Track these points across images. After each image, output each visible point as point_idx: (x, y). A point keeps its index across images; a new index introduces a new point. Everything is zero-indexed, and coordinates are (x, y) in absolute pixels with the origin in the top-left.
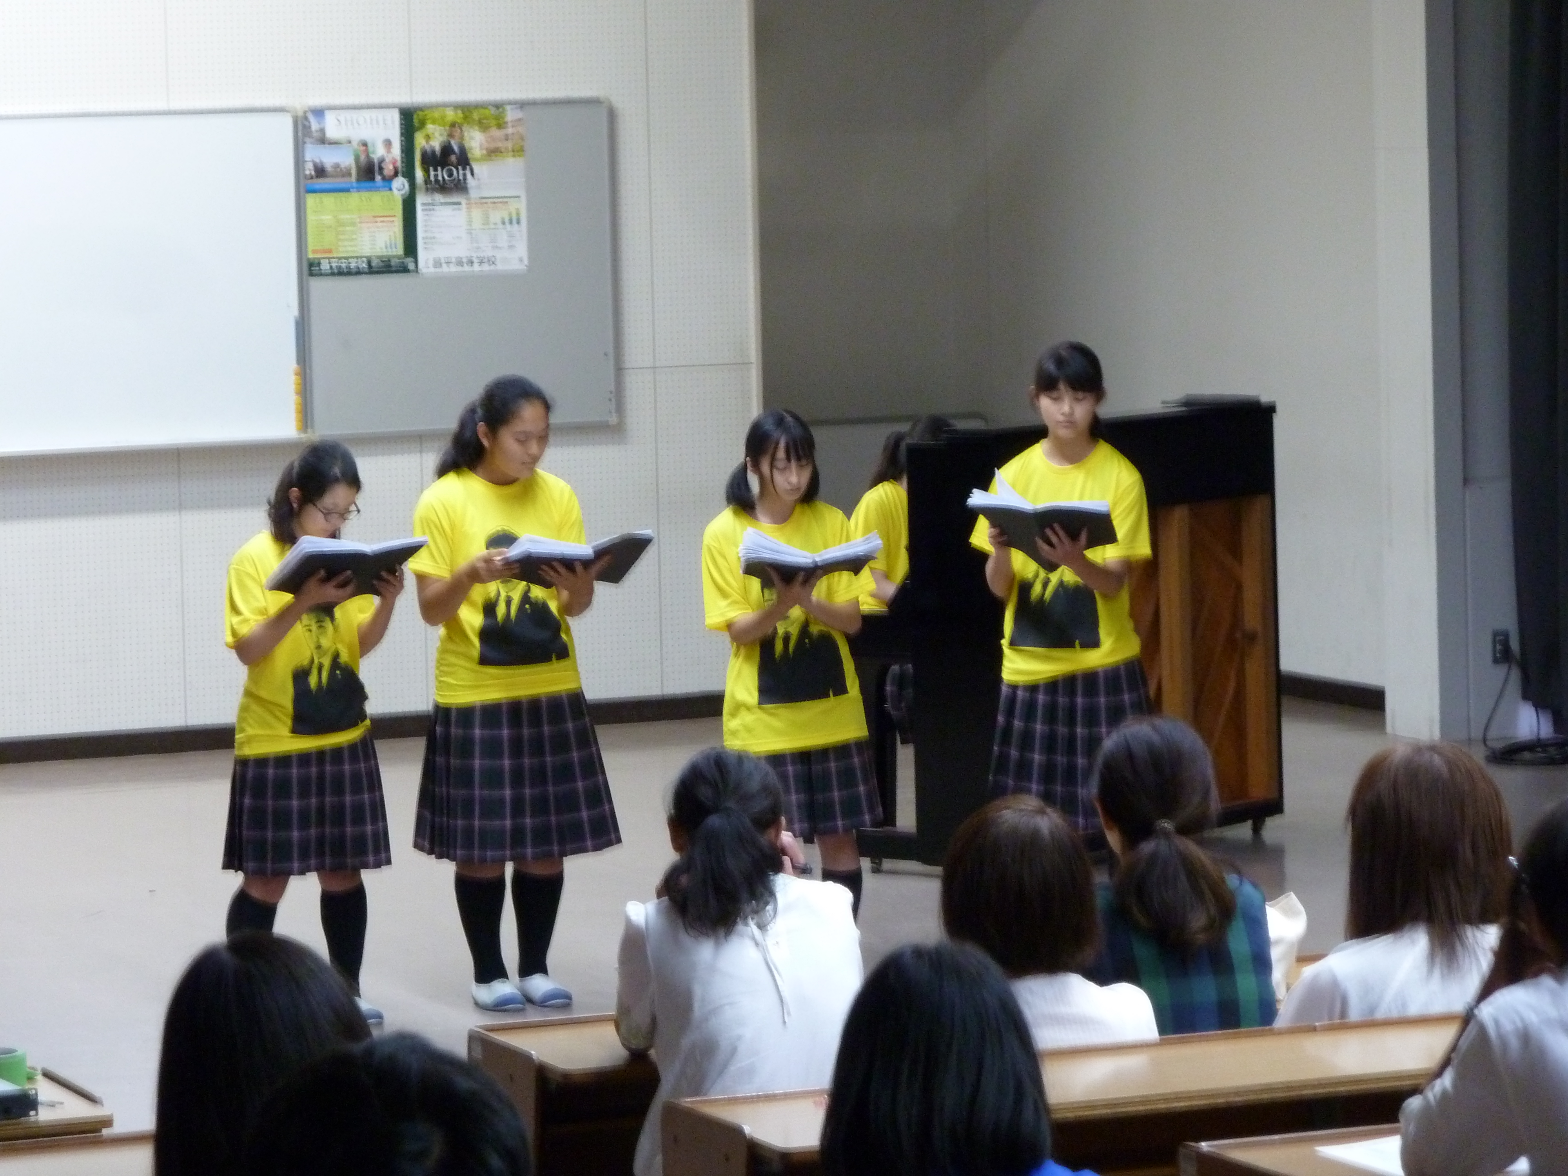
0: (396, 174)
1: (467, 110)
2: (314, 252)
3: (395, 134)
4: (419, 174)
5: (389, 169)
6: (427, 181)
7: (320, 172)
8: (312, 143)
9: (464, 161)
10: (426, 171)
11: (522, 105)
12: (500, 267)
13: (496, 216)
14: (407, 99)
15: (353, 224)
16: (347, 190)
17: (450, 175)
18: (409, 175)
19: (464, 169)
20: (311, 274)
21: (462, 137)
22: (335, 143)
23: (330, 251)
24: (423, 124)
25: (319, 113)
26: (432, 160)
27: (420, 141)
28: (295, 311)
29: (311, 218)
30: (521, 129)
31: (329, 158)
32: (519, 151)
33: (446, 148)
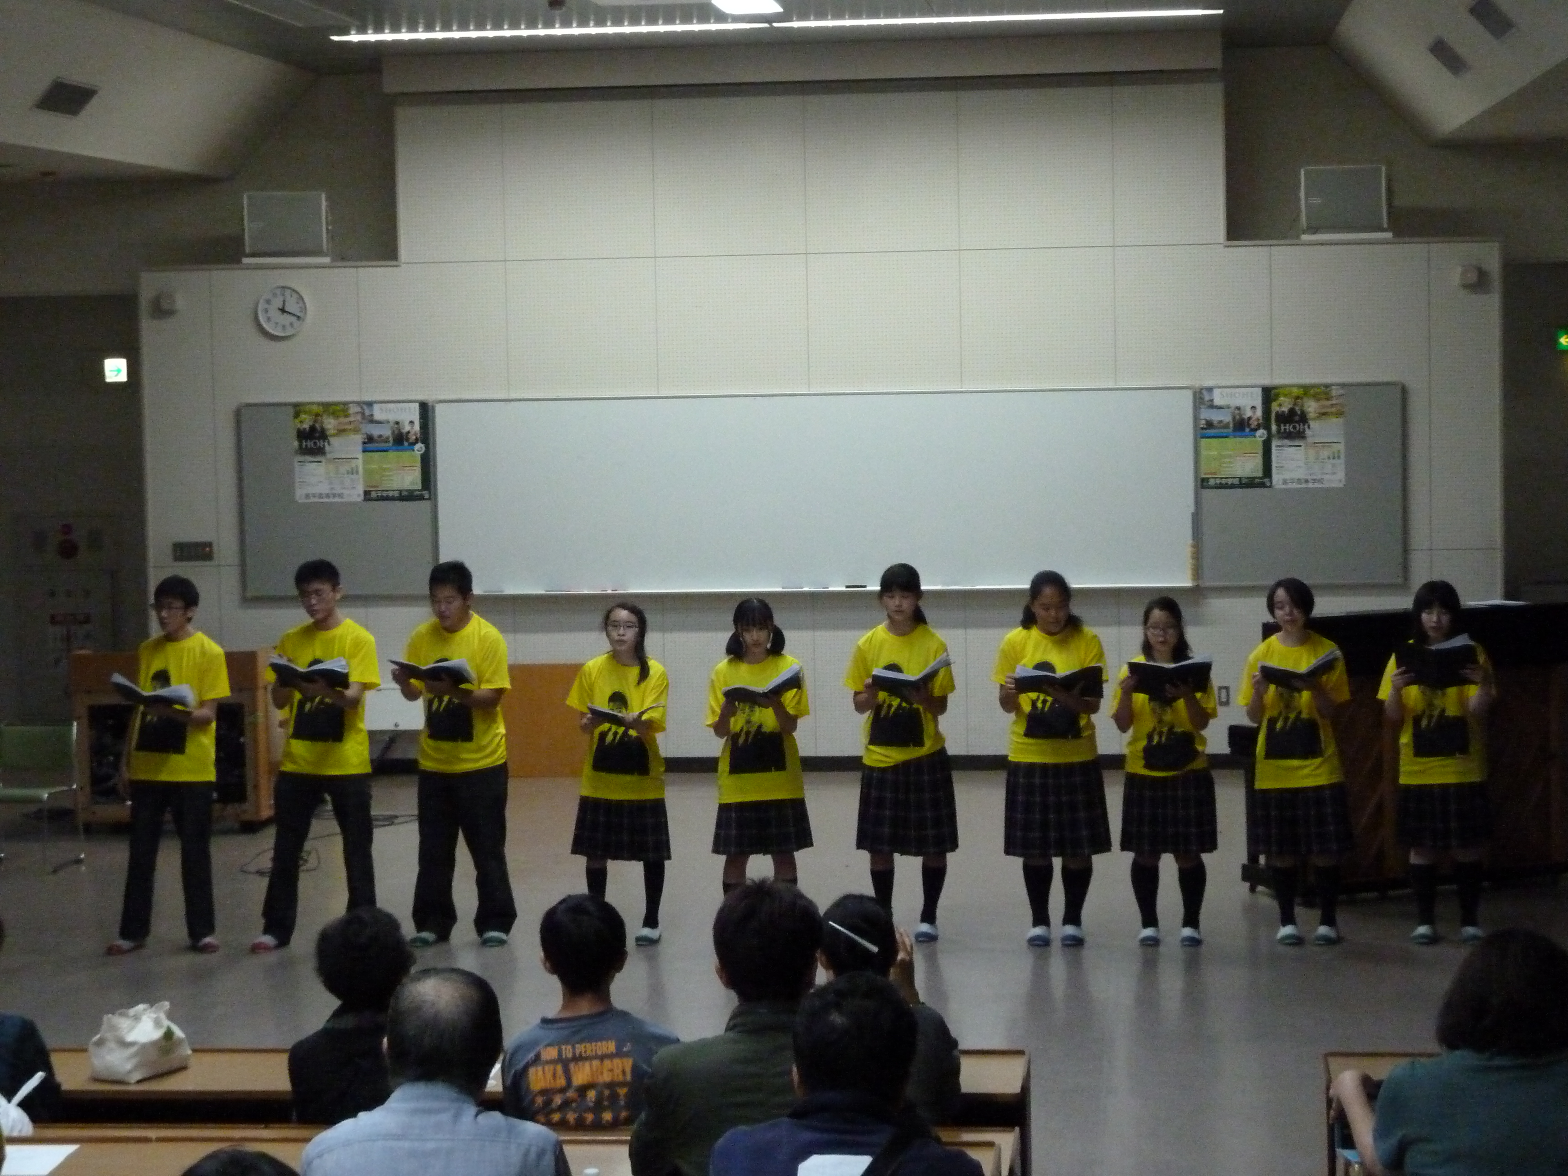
0: (1259, 427)
1: (1307, 390)
2: (1205, 474)
3: (1258, 402)
4: (1274, 428)
5: (1254, 424)
6: (1279, 431)
7: (1210, 425)
8: (1205, 408)
9: (1304, 419)
10: (1279, 426)
11: (1343, 385)
12: (1326, 485)
13: (1325, 453)
14: (1267, 382)
15: (1230, 456)
16: (1226, 437)
17: (1294, 427)
19: (1304, 425)
20: (1203, 487)
21: (1302, 406)
22: (1220, 408)
23: (1215, 473)
25: (1210, 390)
26: (1283, 419)
27: (1275, 407)
28: (1192, 509)
29: (1204, 453)
30: (1341, 400)
31: (1216, 416)
32: (1339, 414)
33: (1292, 411)
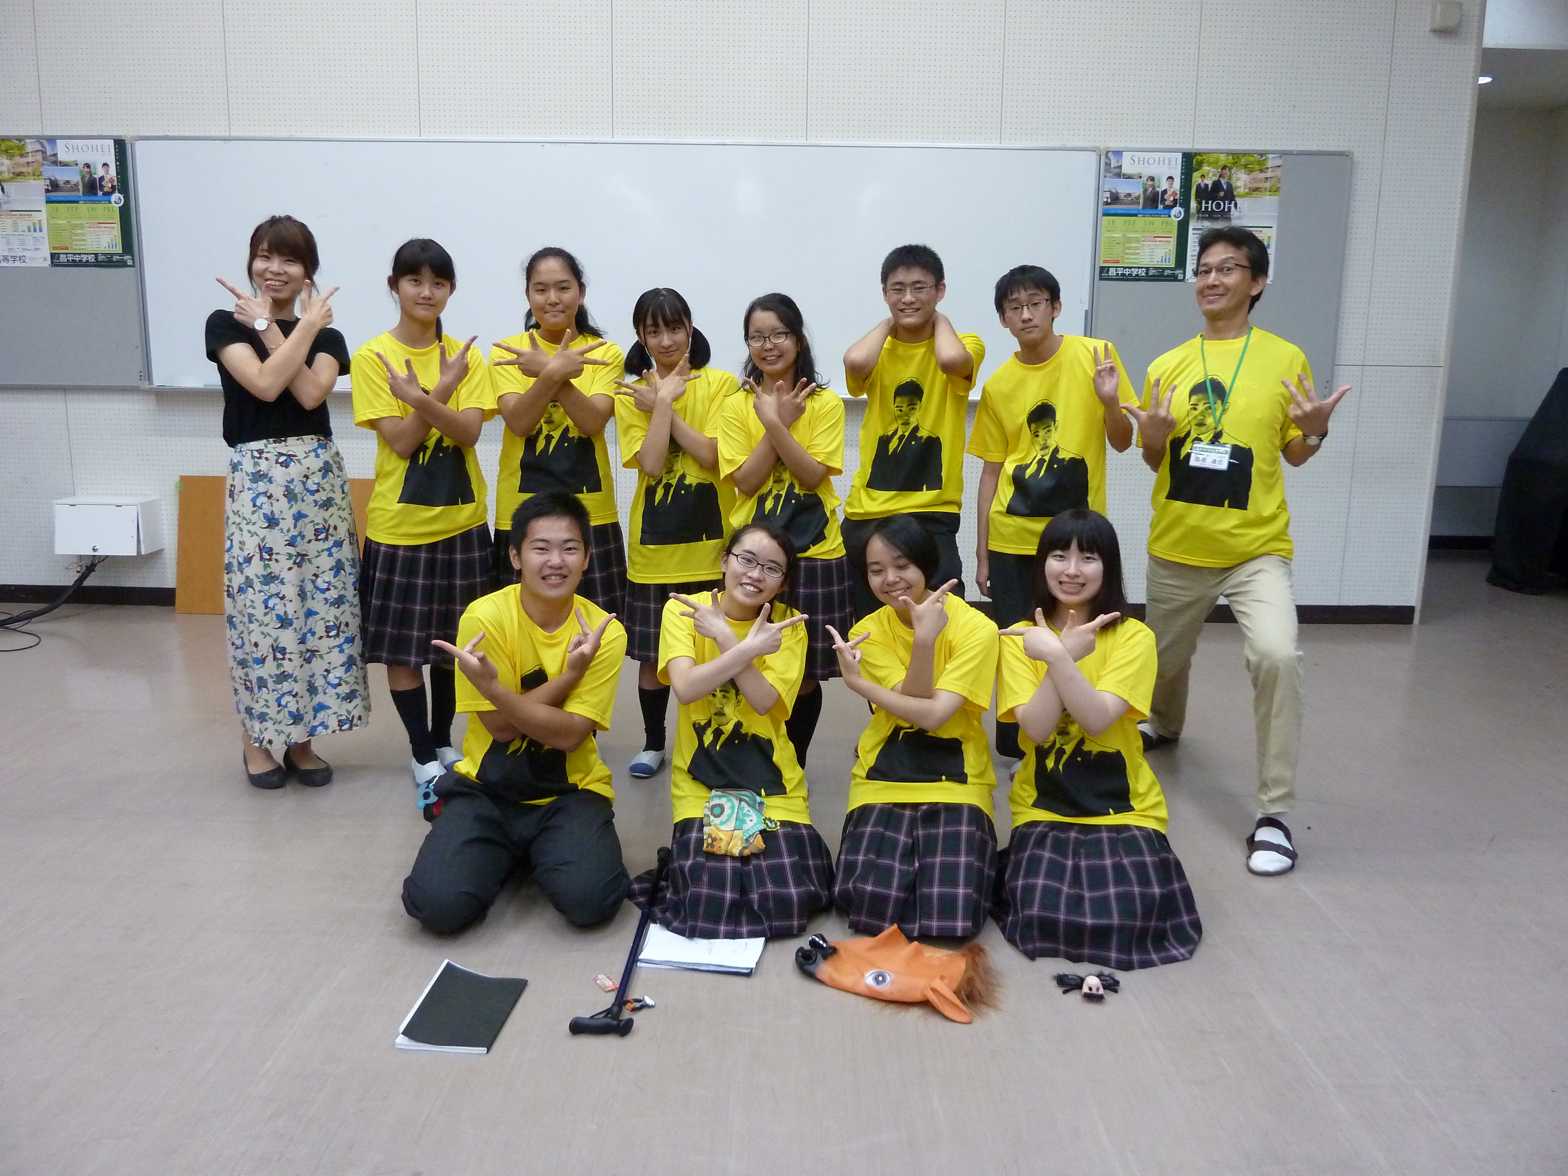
0: (1174, 205)
1: (1237, 158)
2: (1105, 262)
3: (1177, 173)
4: (1193, 204)
5: (1169, 199)
6: (1199, 210)
7: (1115, 198)
8: (1111, 177)
9: (1230, 196)
10: (1200, 203)
11: (1282, 154)
14: (1188, 146)
15: (1137, 240)
16: (1135, 215)
17: (1218, 206)
18: (1186, 205)
19: (1230, 203)
20: (1101, 279)
21: (1230, 178)
22: (1129, 177)
23: (1118, 262)
24: (1200, 164)
25: (1118, 153)
26: (1204, 194)
27: (1196, 179)
28: (1086, 307)
29: (1104, 235)
30: (1278, 173)
31: (1123, 188)
32: (1275, 191)
33: (1217, 185)
